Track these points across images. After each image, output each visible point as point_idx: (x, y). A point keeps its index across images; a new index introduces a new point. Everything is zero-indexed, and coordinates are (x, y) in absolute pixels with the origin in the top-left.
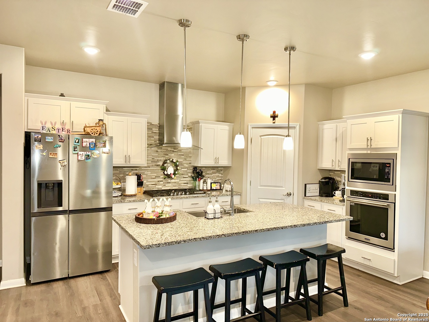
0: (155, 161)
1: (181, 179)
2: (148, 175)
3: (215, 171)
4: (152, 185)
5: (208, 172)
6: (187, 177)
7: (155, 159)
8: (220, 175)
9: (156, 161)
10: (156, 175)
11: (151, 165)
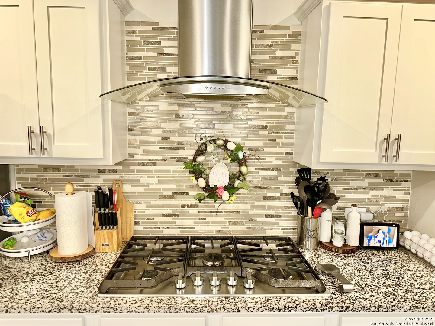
0: (172, 146)
1: (257, 204)
2: (151, 186)
3: (380, 180)
4: (163, 215)
5: (353, 184)
6: (277, 198)
7: (172, 139)
8: (400, 195)
9: (175, 145)
10: (174, 186)
11: (160, 158)
